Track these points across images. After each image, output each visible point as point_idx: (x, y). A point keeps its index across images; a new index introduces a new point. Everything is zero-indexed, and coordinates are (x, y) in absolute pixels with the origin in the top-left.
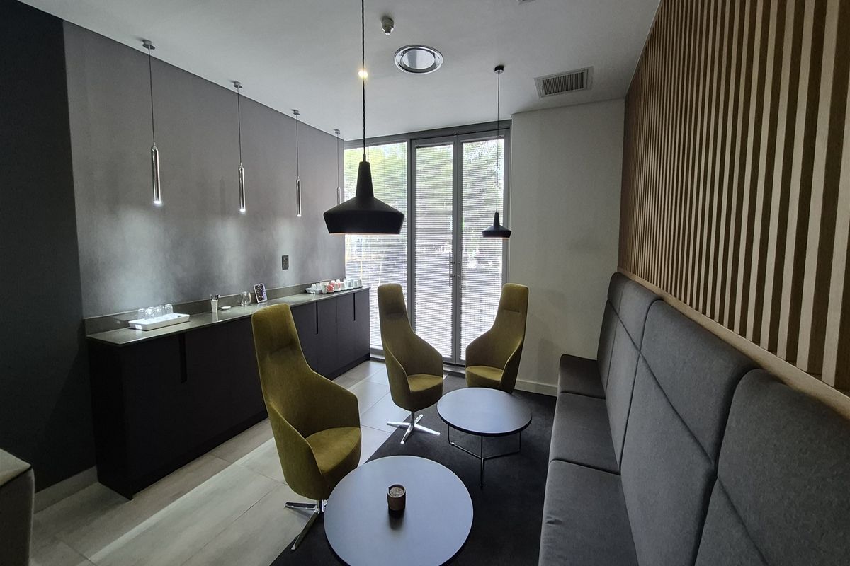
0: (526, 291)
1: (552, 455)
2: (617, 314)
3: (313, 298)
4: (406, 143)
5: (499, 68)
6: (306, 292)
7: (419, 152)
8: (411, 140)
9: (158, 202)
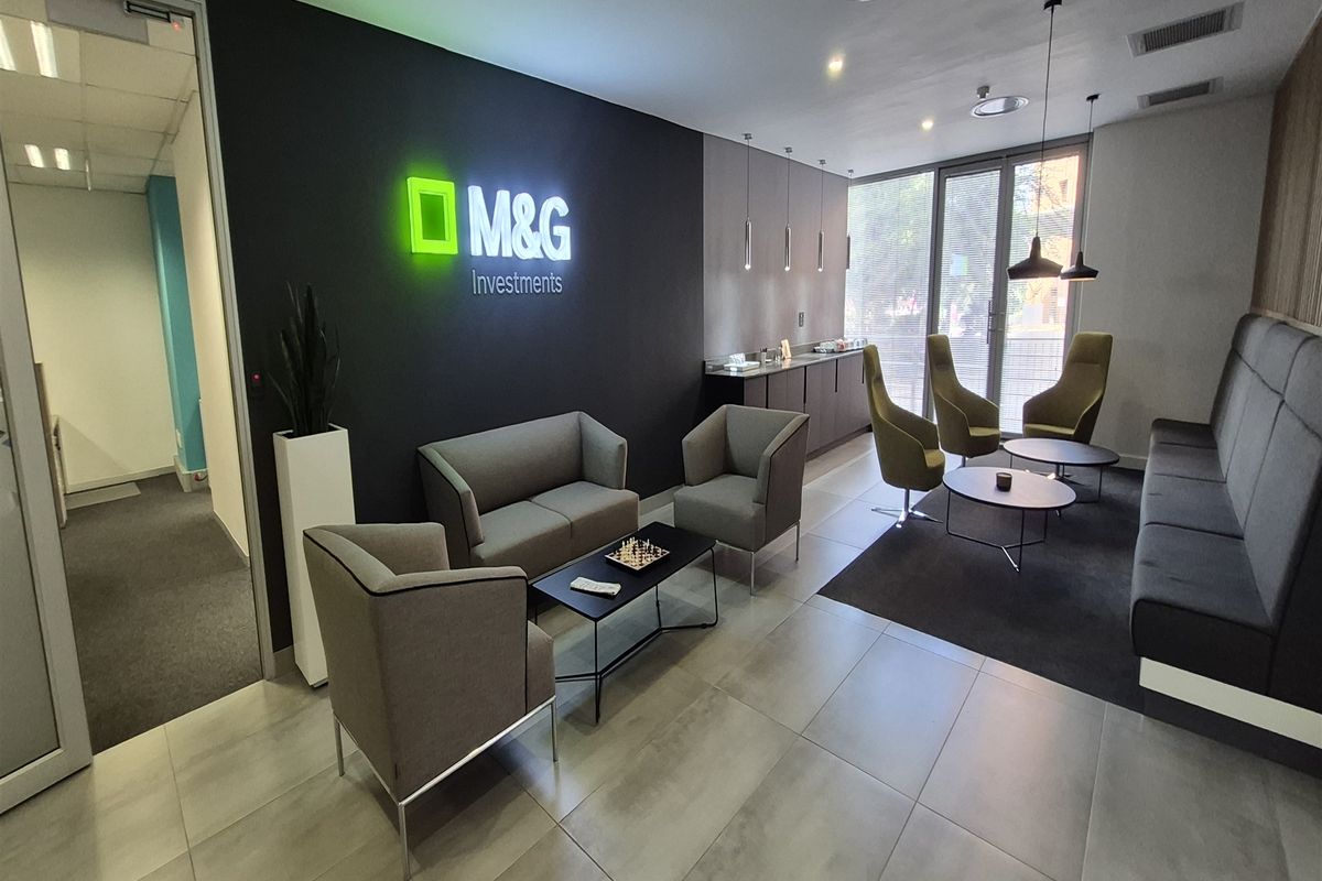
0: (1109, 339)
1: (1144, 518)
2: (1240, 357)
3: (823, 357)
4: (933, 173)
5: (1093, 98)
6: (814, 351)
7: (949, 182)
8: (940, 169)
9: (748, 267)
